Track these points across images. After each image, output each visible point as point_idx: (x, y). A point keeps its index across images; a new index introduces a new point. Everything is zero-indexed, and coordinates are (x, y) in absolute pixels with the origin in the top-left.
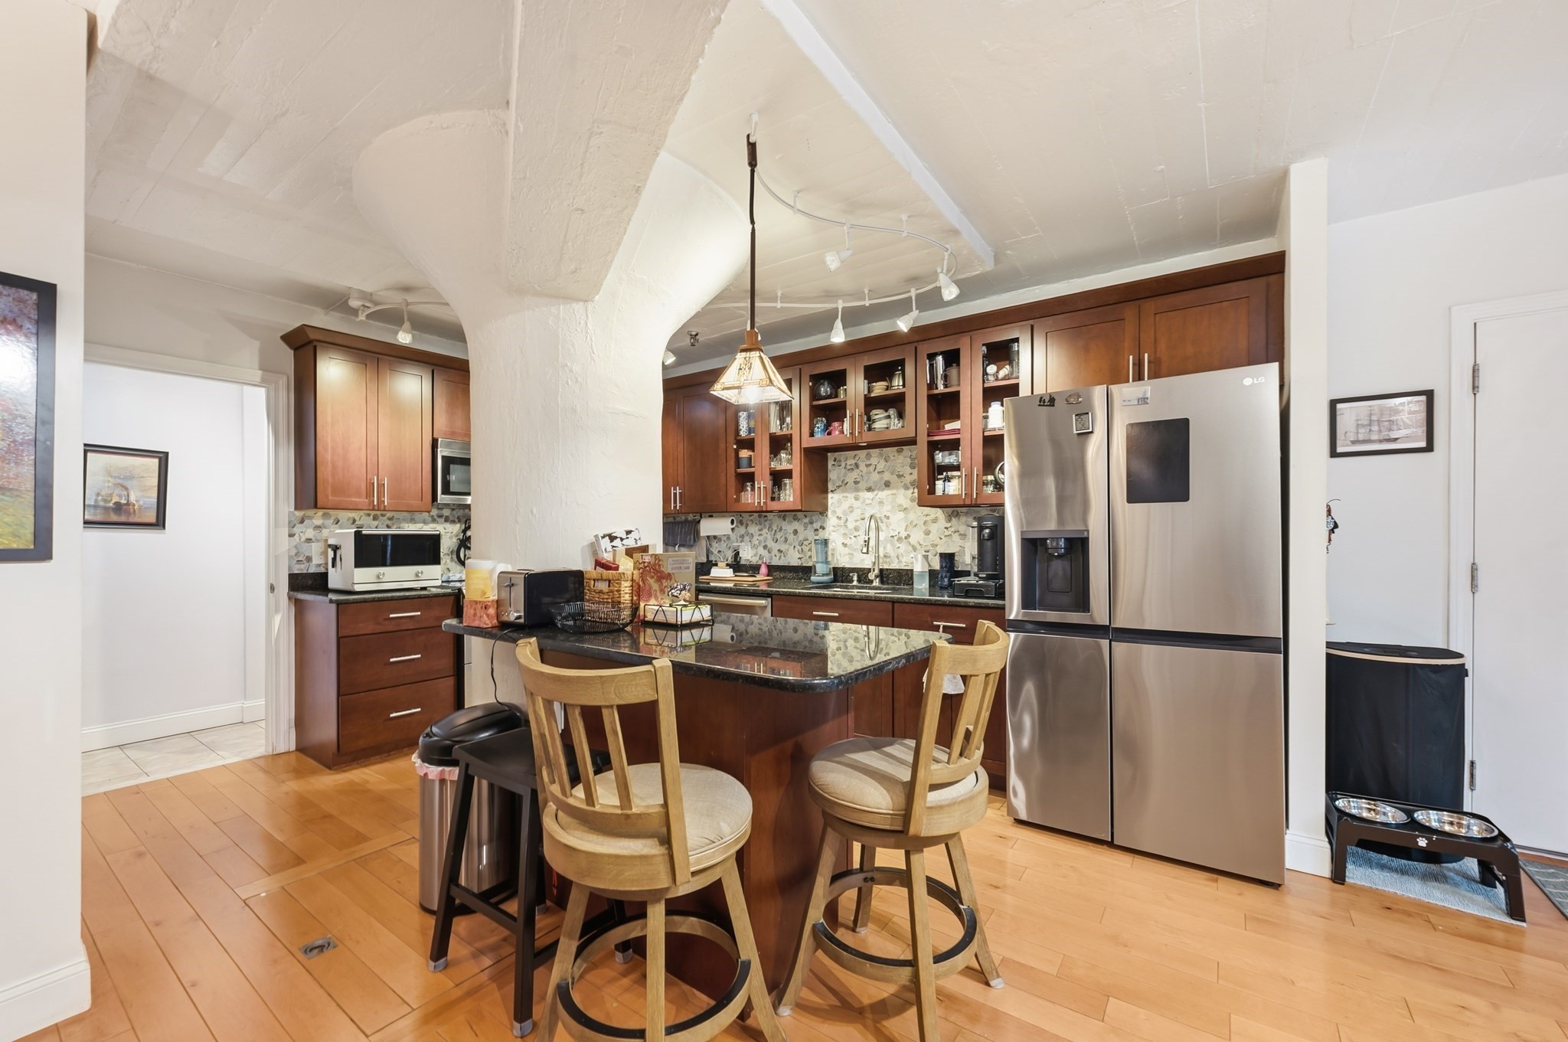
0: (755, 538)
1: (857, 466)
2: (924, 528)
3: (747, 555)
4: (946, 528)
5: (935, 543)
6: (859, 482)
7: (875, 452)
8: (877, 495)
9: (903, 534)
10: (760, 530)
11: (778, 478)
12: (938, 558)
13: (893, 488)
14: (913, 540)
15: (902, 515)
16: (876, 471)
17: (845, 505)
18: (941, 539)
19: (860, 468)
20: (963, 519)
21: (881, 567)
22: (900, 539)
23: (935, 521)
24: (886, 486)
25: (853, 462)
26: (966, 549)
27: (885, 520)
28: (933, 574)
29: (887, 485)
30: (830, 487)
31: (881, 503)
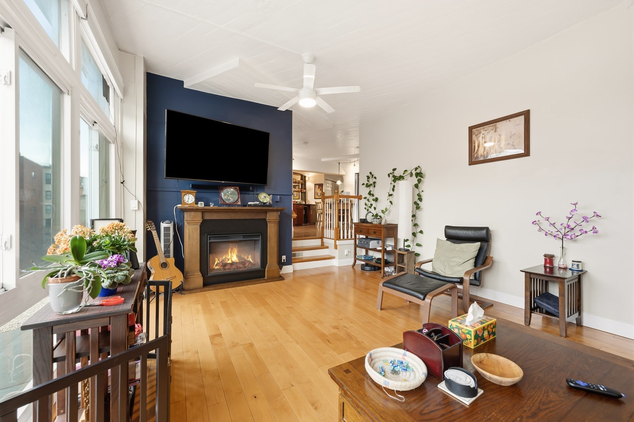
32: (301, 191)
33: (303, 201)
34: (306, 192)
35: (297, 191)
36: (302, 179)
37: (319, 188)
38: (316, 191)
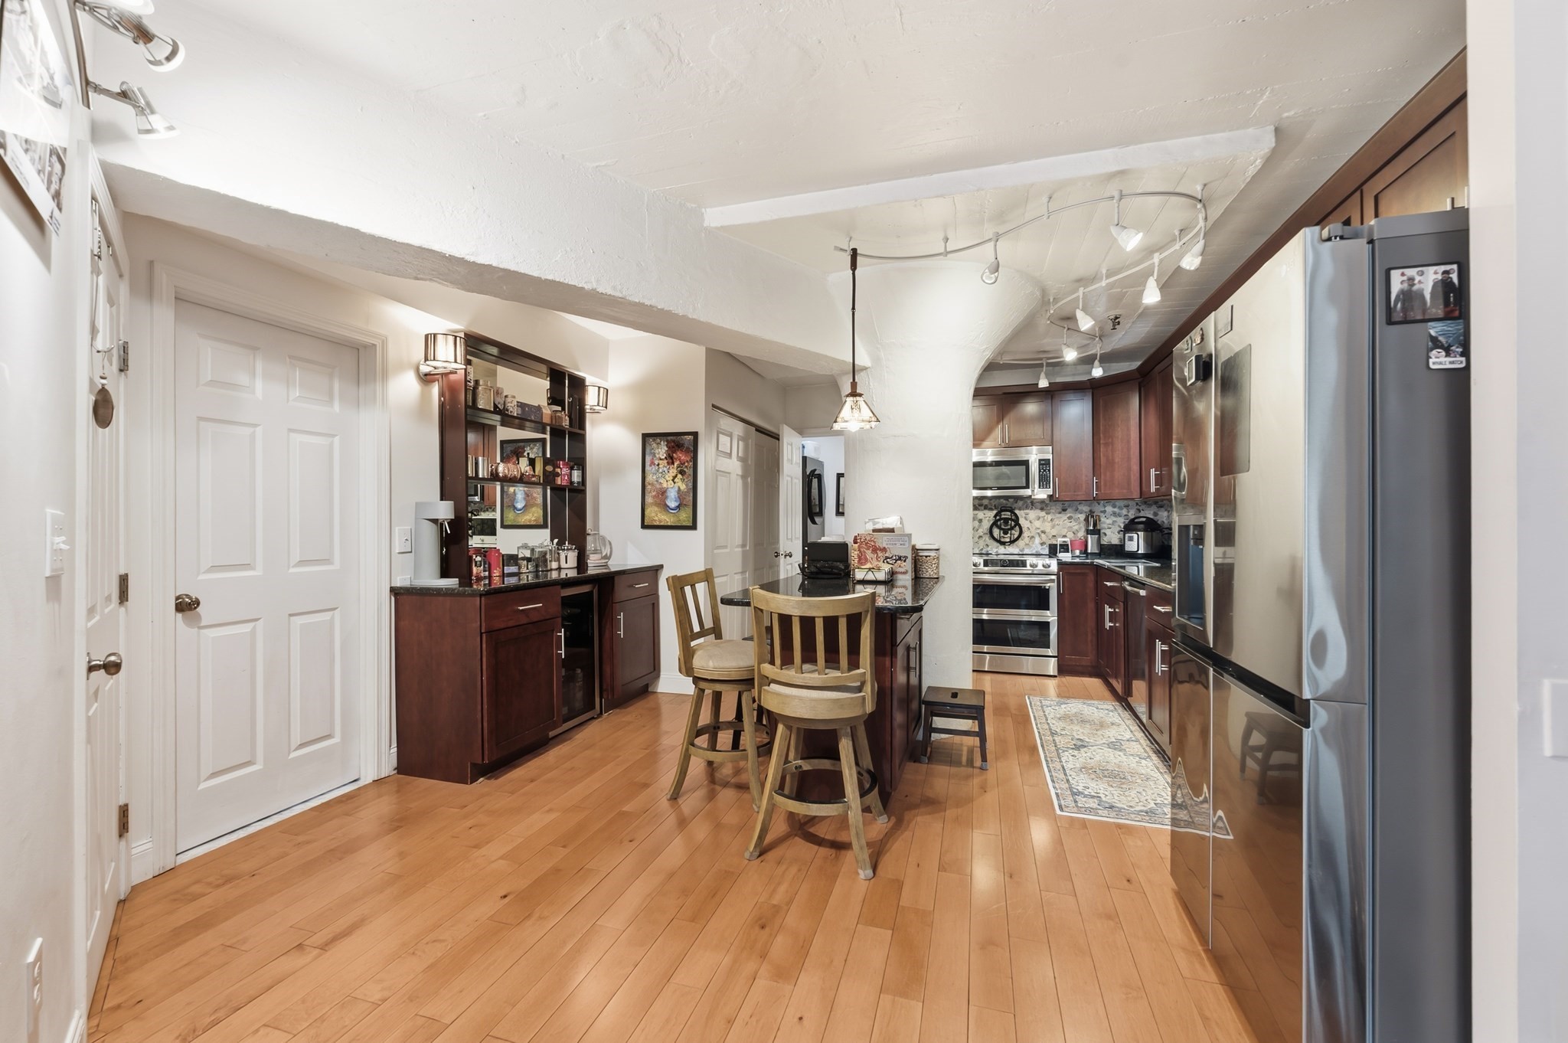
32: (549, 479)
33: (561, 544)
34: (583, 482)
35: (521, 480)
36: (555, 399)
37: (671, 459)
38: (650, 478)
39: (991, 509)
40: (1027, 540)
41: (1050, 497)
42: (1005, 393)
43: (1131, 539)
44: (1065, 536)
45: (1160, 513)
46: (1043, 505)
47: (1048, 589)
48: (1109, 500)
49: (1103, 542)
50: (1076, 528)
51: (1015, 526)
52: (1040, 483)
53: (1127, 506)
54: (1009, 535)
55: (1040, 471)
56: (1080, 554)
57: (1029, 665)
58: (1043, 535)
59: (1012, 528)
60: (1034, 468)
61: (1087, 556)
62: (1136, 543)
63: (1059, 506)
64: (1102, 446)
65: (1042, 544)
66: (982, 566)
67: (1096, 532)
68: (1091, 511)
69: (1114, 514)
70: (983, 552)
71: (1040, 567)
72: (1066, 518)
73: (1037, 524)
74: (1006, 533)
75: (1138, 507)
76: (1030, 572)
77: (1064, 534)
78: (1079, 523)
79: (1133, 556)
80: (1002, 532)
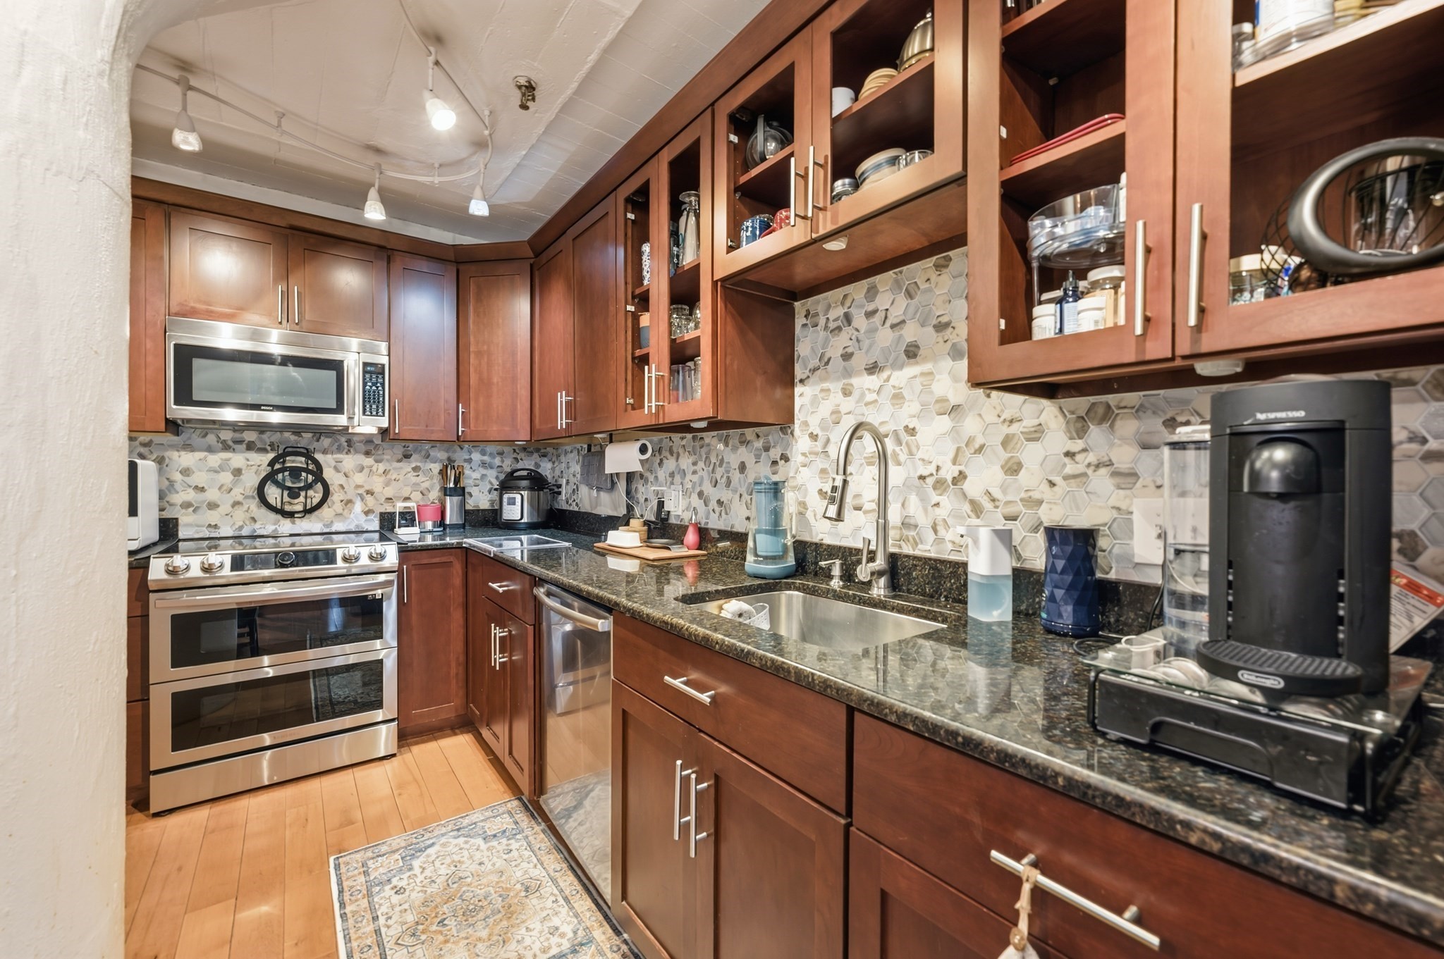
0: (689, 477)
1: (848, 318)
2: (1004, 455)
3: (679, 507)
4: (1068, 454)
5: (1036, 495)
6: (852, 354)
7: (884, 280)
8: (888, 380)
9: (949, 472)
10: (695, 464)
11: (682, 356)
12: (1041, 538)
13: (925, 360)
14: (973, 487)
15: (945, 422)
16: (888, 324)
17: (825, 409)
18: (1052, 484)
19: (855, 323)
20: (1128, 426)
21: (892, 550)
22: (940, 485)
23: (1036, 434)
24: (909, 357)
25: (838, 312)
26: (1136, 517)
27: (905, 437)
28: (1023, 580)
29: (912, 352)
30: (799, 372)
31: (898, 397)
39: (263, 450)
40: (338, 507)
41: (384, 432)
42: (292, 228)
43: (511, 502)
44: (407, 499)
45: (543, 464)
46: (369, 446)
47: (381, 601)
48: (477, 443)
49: (468, 507)
50: (426, 485)
51: (315, 482)
52: (364, 406)
53: (501, 454)
54: (302, 499)
55: (365, 384)
56: (434, 527)
57: (341, 750)
58: (368, 498)
59: (309, 487)
60: (354, 380)
61: (444, 529)
62: (516, 508)
63: (399, 449)
64: (472, 356)
65: (367, 513)
66: (227, 571)
67: (460, 491)
68: (449, 459)
69: (483, 464)
70: (245, 532)
71: (364, 561)
72: (410, 470)
73: (359, 478)
74: (294, 494)
75: (515, 455)
76: (344, 572)
77: (406, 495)
78: (432, 478)
79: (511, 527)
80: (286, 493)
